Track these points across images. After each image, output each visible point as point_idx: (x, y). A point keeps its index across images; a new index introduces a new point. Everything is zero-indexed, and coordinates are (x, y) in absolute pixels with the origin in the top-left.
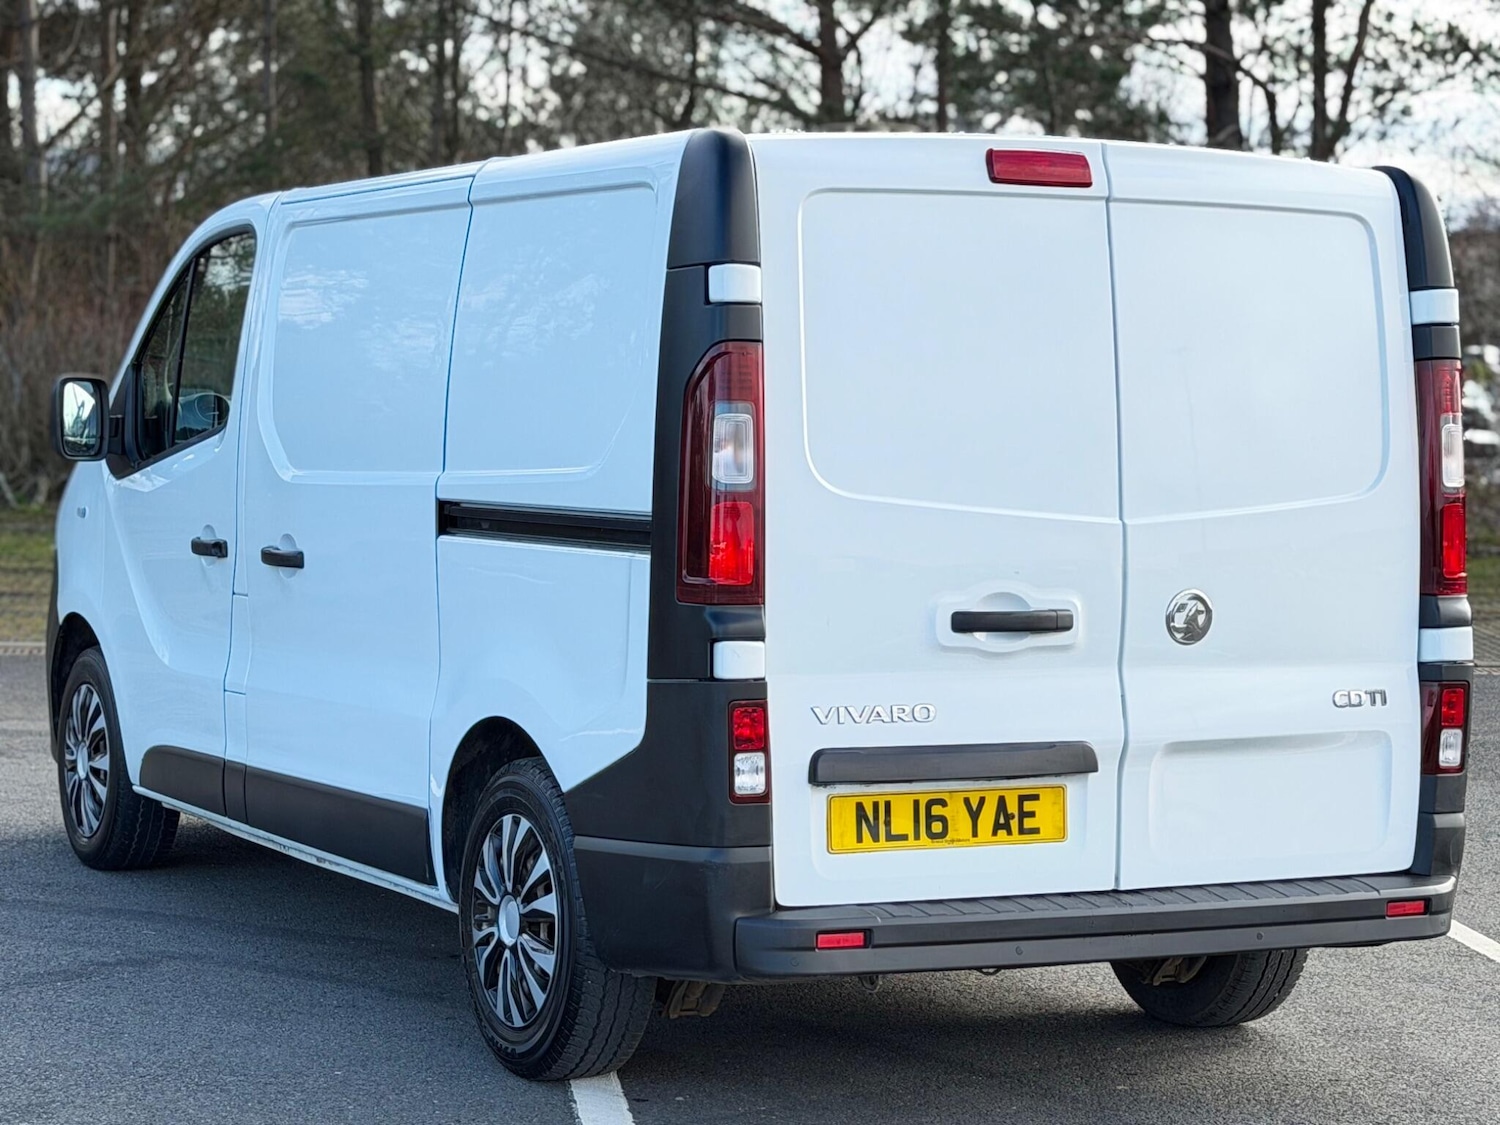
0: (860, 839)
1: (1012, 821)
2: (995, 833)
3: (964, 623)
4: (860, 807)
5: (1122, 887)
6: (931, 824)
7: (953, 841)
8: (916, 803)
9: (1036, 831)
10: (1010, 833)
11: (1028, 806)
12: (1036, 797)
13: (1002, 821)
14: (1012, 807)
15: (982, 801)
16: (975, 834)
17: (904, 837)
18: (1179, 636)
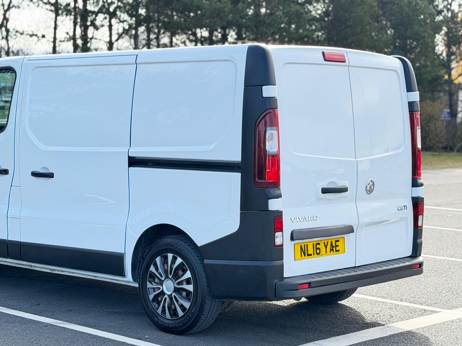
0: (301, 256)
1: (334, 248)
2: (330, 252)
3: (325, 191)
4: (301, 246)
5: (356, 266)
6: (317, 251)
7: (322, 255)
8: (313, 244)
9: (339, 251)
10: (333, 252)
11: (337, 243)
12: (338, 241)
13: (332, 248)
14: (334, 245)
15: (328, 242)
16: (326, 253)
17: (311, 255)
18: (368, 192)
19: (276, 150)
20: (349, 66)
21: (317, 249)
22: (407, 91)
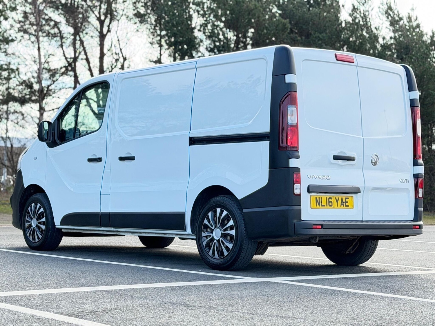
0: (316, 206)
1: (344, 203)
2: (341, 206)
3: (336, 158)
4: (316, 198)
5: (364, 220)
6: (330, 204)
7: (333, 207)
8: (327, 198)
9: (348, 206)
10: (344, 206)
11: (347, 200)
12: (348, 198)
13: (342, 203)
14: (344, 201)
15: (339, 198)
16: (337, 206)
17: (324, 206)
18: (373, 164)
19: (296, 122)
20: (357, 67)
21: (329, 202)
22: (409, 91)
